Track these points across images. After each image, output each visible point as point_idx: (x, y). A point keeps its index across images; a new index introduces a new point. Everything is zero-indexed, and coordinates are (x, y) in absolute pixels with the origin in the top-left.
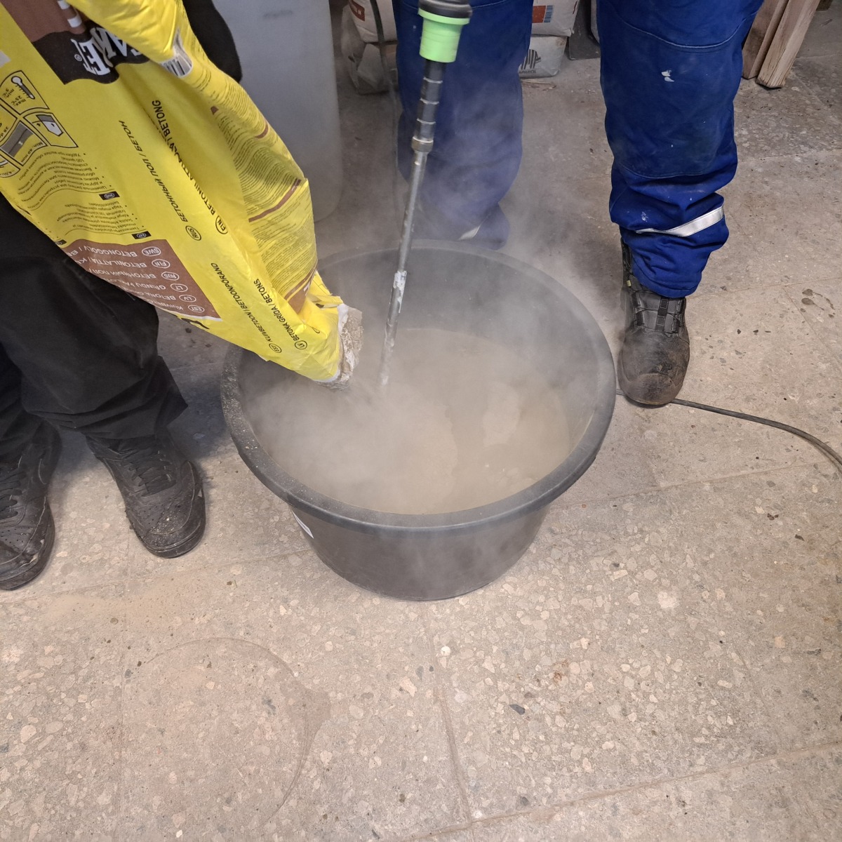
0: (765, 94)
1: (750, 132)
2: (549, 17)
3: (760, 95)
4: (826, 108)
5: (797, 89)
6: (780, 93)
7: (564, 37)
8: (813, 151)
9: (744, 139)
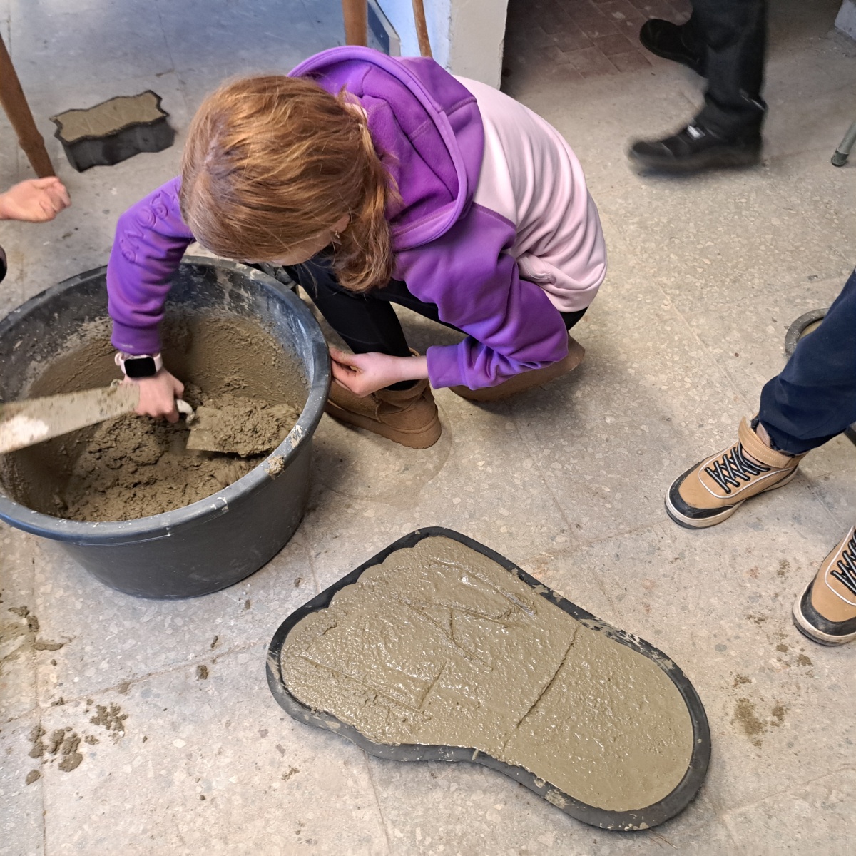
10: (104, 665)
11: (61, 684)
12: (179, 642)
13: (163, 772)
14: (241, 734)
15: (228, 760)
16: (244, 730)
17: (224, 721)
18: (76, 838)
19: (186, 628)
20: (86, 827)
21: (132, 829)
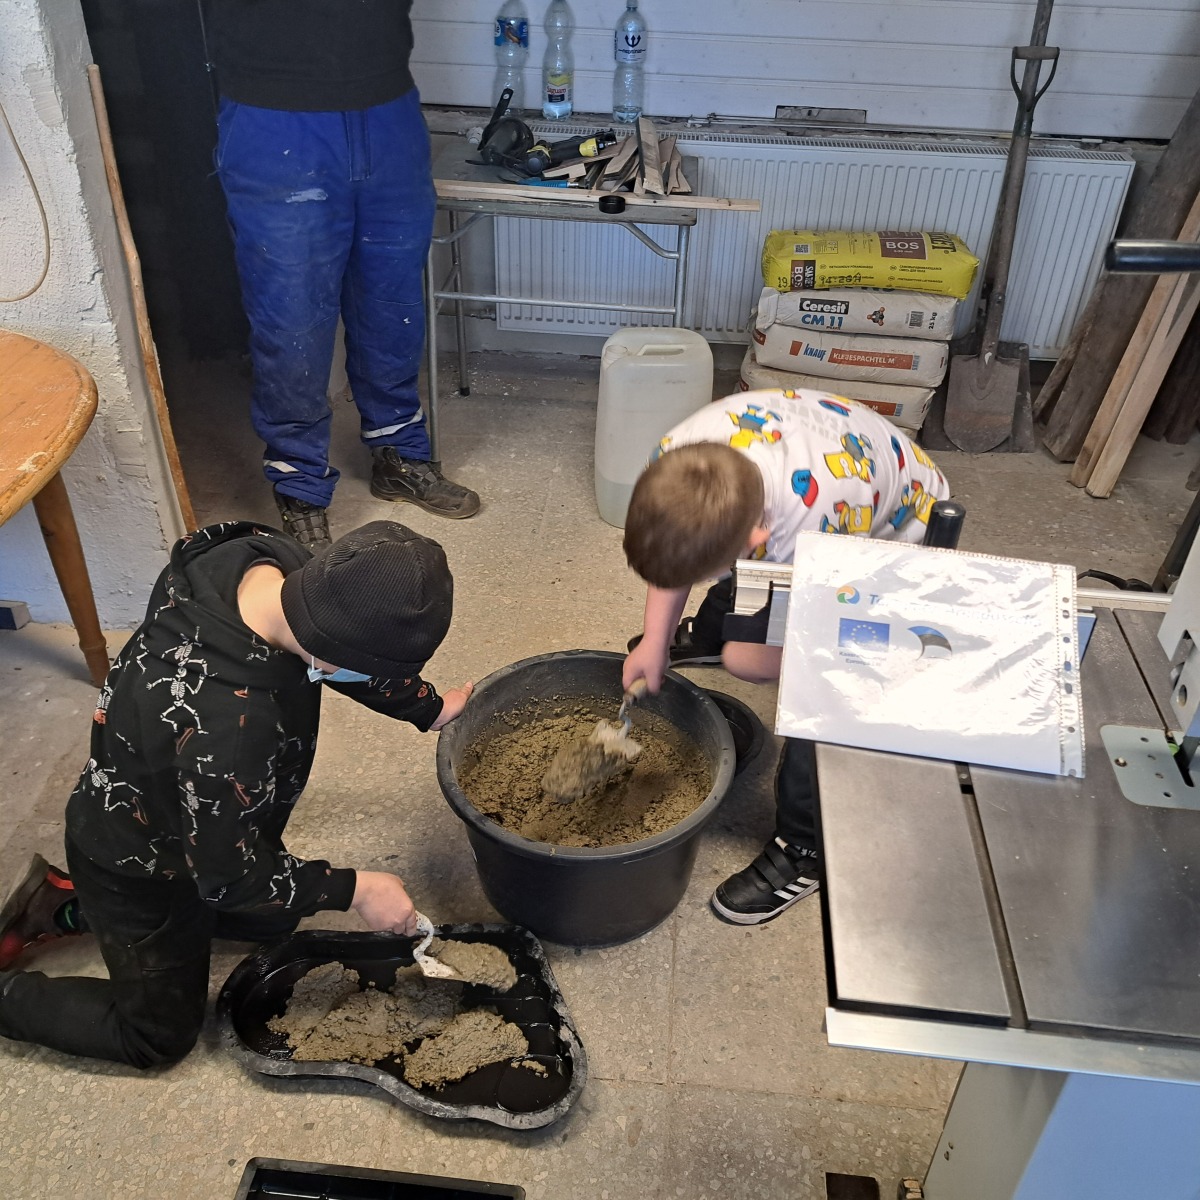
0: (1090, 501)
1: (1061, 526)
2: (899, 412)
3: (1085, 502)
4: (1142, 520)
5: (1122, 502)
6: (1105, 502)
7: (914, 430)
8: (1112, 550)
9: (1053, 531)
10: (647, 1028)
11: (651, 1063)
12: (650, 972)
13: (754, 1004)
14: (744, 949)
15: (760, 962)
16: (741, 946)
17: (729, 957)
18: (785, 1072)
19: (639, 965)
20: (778, 1064)
21: (791, 1032)
